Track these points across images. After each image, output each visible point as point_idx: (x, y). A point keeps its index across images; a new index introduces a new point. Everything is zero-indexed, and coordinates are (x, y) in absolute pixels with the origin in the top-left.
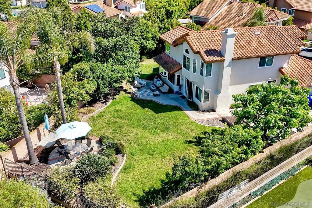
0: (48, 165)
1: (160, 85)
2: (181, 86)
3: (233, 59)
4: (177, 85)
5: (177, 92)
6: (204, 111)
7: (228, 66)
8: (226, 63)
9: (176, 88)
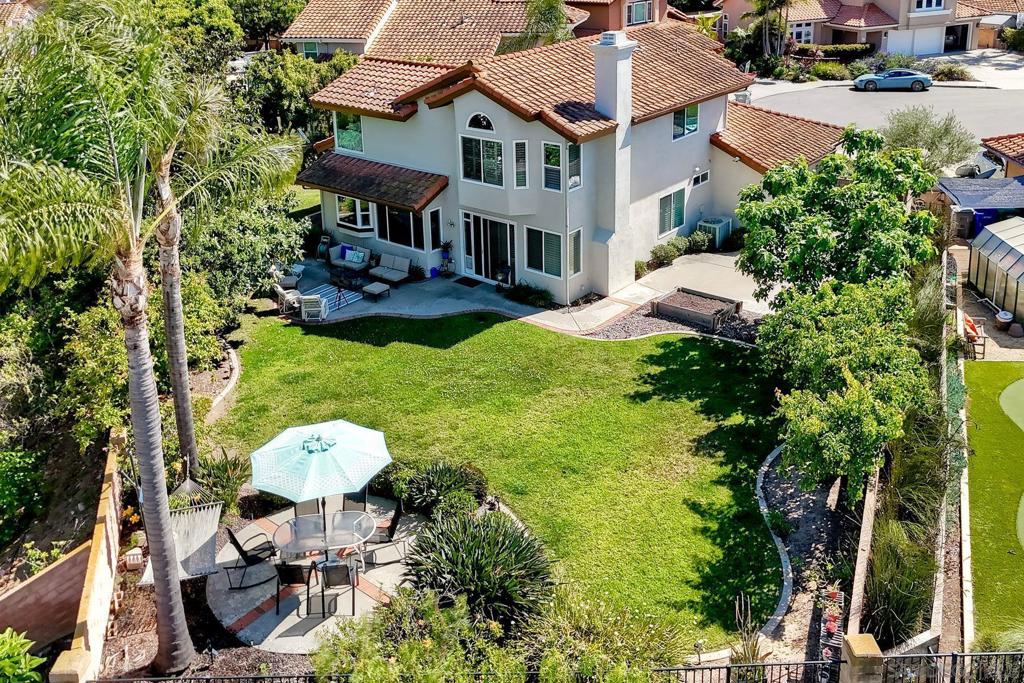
0: (250, 650)
1: (363, 261)
2: (446, 249)
3: (632, 121)
4: (434, 248)
5: (435, 273)
6: (575, 304)
7: (624, 146)
8: (620, 135)
9: (429, 258)
